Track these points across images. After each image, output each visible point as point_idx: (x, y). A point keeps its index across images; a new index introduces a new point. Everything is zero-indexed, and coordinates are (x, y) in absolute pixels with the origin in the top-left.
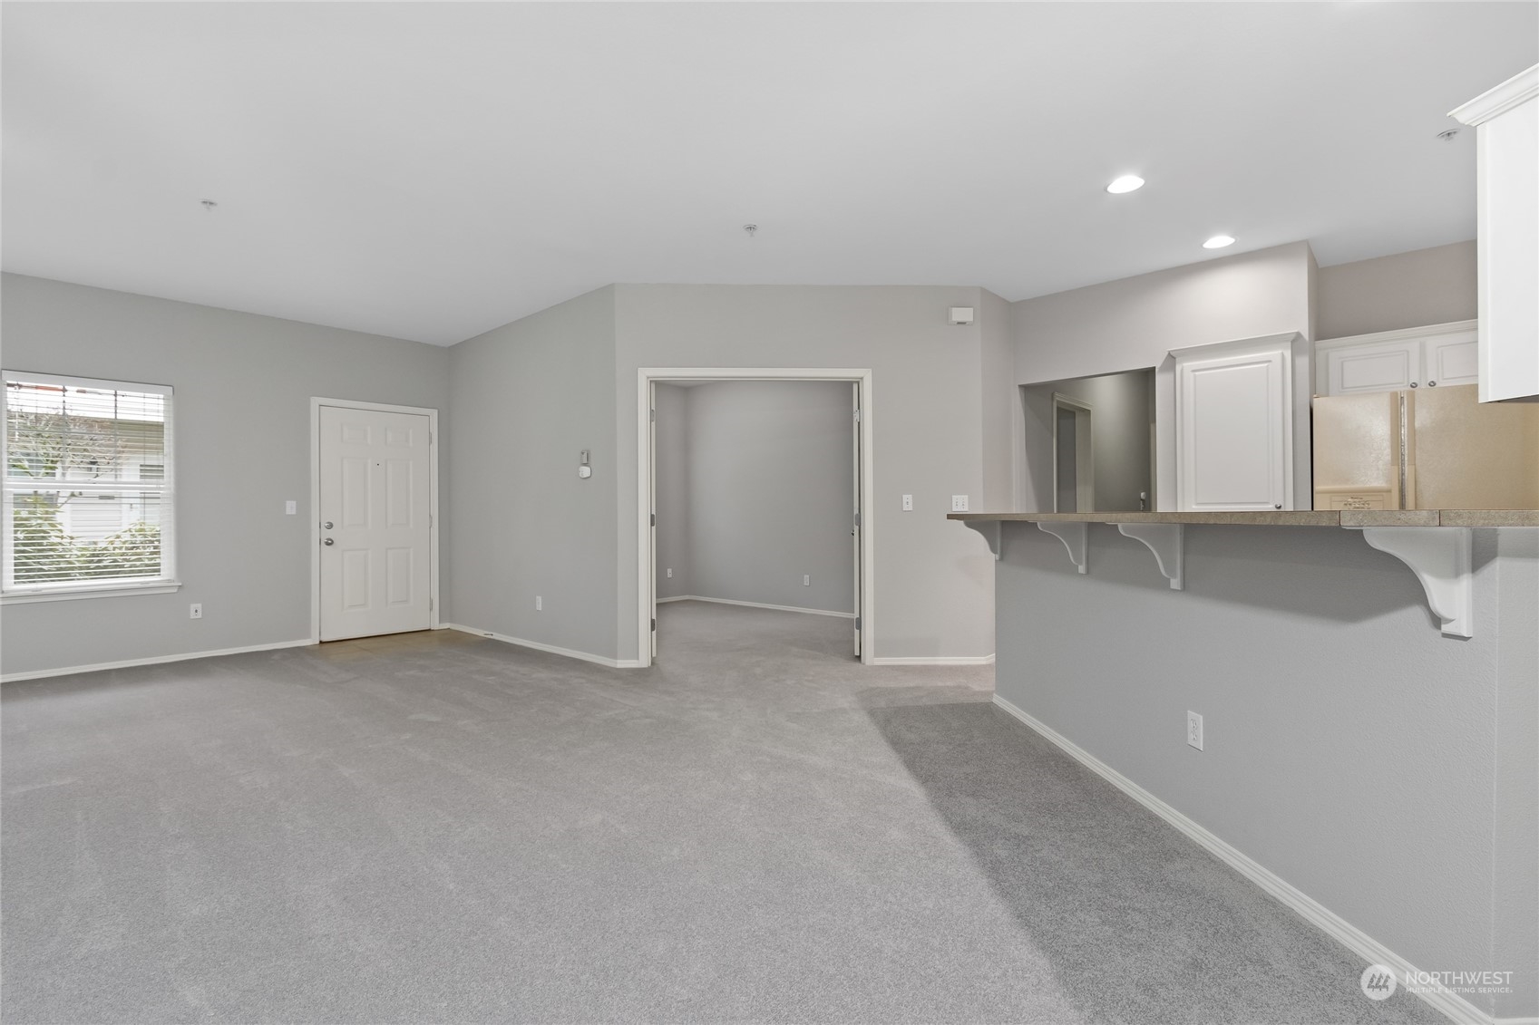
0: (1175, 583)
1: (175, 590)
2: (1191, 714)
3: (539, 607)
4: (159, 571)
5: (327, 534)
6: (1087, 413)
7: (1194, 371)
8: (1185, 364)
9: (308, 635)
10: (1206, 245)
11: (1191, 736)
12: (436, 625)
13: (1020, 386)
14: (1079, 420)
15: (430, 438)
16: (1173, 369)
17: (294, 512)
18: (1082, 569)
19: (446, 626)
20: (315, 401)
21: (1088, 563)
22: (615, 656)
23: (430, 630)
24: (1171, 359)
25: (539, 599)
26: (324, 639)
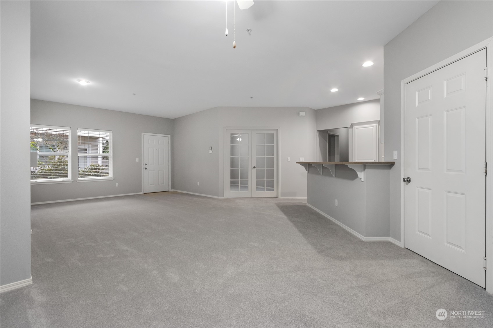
0: (334, 176)
1: (113, 180)
2: (336, 200)
3: (198, 185)
4: (108, 175)
5: (146, 167)
6: (338, 136)
7: (357, 128)
8: (355, 127)
9: (141, 192)
10: (358, 99)
11: (336, 204)
12: (170, 190)
13: (318, 131)
14: (336, 138)
15: (169, 142)
16: (352, 127)
17: (138, 161)
18: (321, 174)
19: (173, 190)
20: (143, 134)
21: (322, 172)
22: (218, 196)
23: (168, 191)
24: (352, 125)
25: (198, 183)
26: (145, 193)
